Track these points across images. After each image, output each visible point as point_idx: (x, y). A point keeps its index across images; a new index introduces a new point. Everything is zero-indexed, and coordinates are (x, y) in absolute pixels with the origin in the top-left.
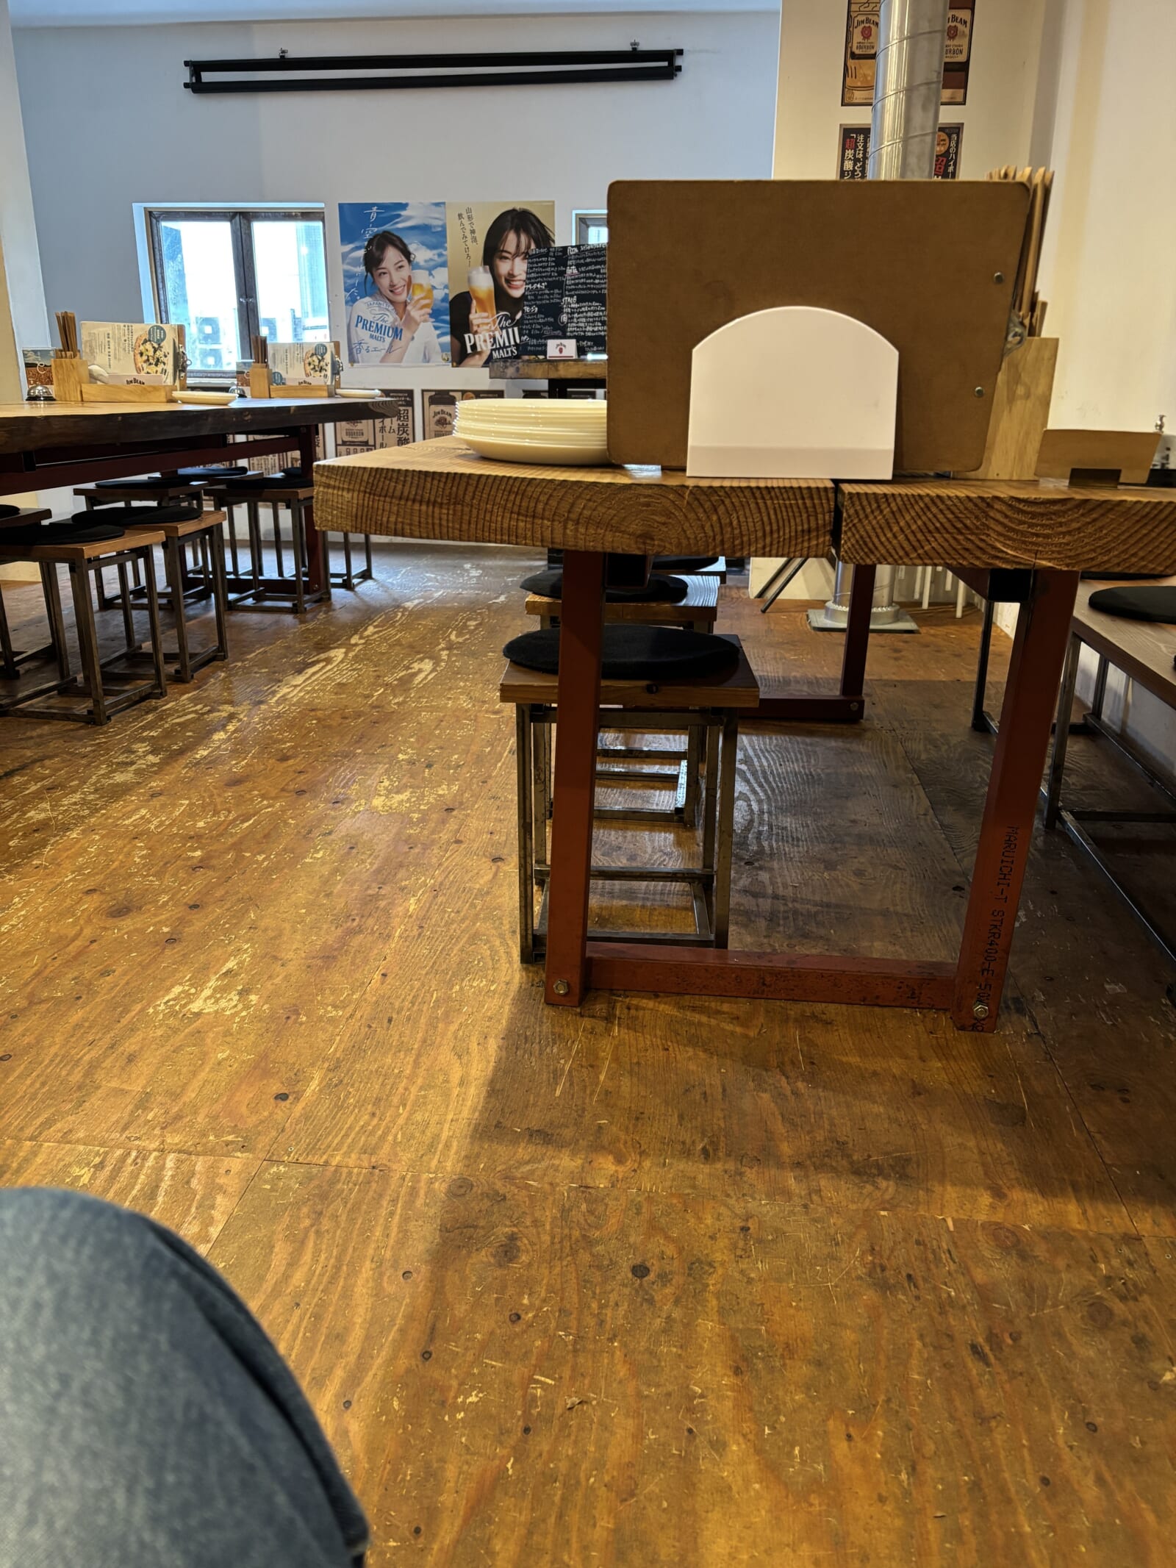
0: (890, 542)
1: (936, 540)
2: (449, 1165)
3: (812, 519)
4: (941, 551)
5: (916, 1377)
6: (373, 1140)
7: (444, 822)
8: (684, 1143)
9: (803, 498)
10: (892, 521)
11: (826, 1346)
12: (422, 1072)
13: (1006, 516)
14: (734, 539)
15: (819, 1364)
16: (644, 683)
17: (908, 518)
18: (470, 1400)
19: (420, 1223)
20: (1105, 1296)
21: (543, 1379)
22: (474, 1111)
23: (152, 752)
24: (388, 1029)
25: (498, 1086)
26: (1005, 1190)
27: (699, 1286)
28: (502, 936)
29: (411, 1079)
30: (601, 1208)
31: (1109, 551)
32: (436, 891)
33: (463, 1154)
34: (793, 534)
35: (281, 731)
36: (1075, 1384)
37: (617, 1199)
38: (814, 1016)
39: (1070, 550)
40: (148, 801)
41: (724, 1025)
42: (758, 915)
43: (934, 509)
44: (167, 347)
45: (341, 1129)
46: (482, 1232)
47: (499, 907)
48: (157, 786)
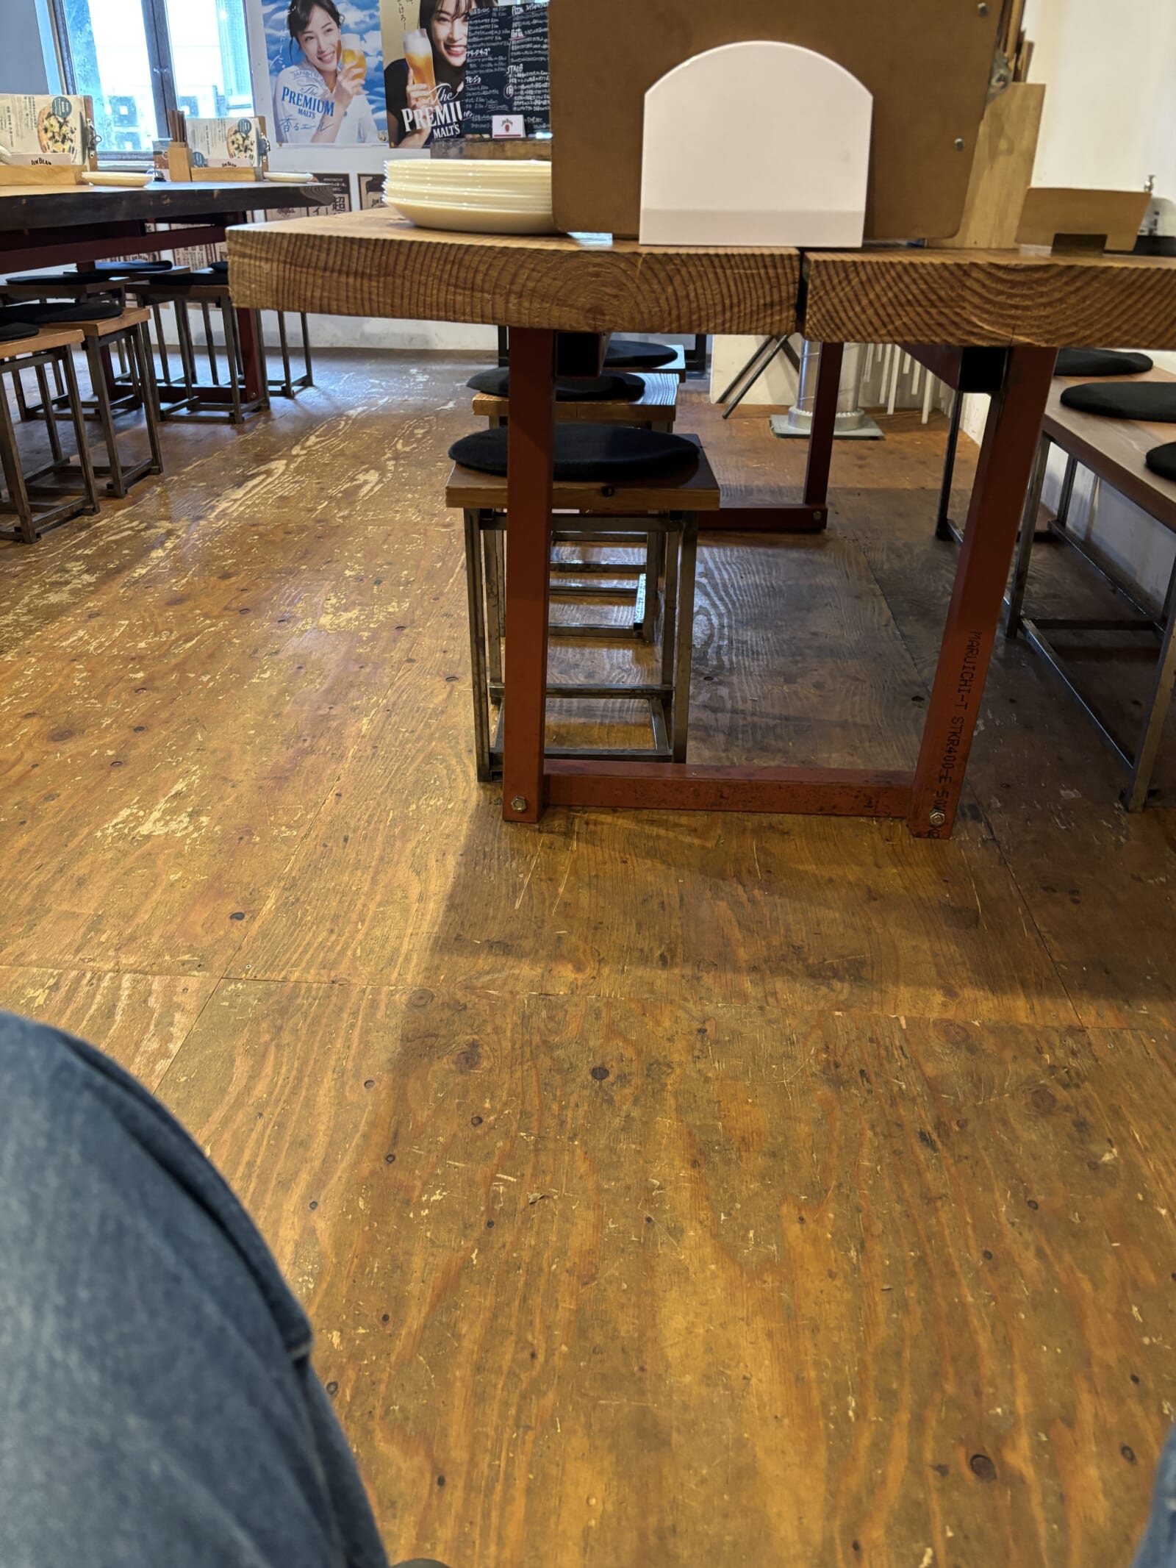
0: (858, 318)
1: (908, 315)
2: (409, 976)
3: (775, 291)
4: (912, 326)
5: (867, 1163)
6: (332, 956)
7: (395, 640)
8: (642, 950)
9: (765, 267)
10: (861, 293)
11: (780, 1139)
12: (380, 889)
13: (984, 286)
14: (691, 313)
15: (773, 1155)
16: (600, 485)
17: (878, 289)
18: (434, 1198)
19: (381, 1033)
20: (1048, 1084)
21: (505, 1177)
22: (434, 924)
23: (87, 571)
24: (344, 847)
25: (457, 901)
26: (958, 990)
27: (657, 1086)
28: (458, 756)
29: (370, 895)
30: (561, 1015)
31: (1091, 325)
32: (389, 711)
33: (423, 966)
34: (755, 308)
35: (222, 548)
36: (1018, 1165)
37: (576, 1005)
38: (771, 827)
39: (1050, 324)
40: (86, 621)
41: (681, 837)
42: (717, 730)
43: (906, 279)
44: (74, 121)
45: (299, 946)
46: (443, 1041)
47: (454, 727)
48: (94, 606)
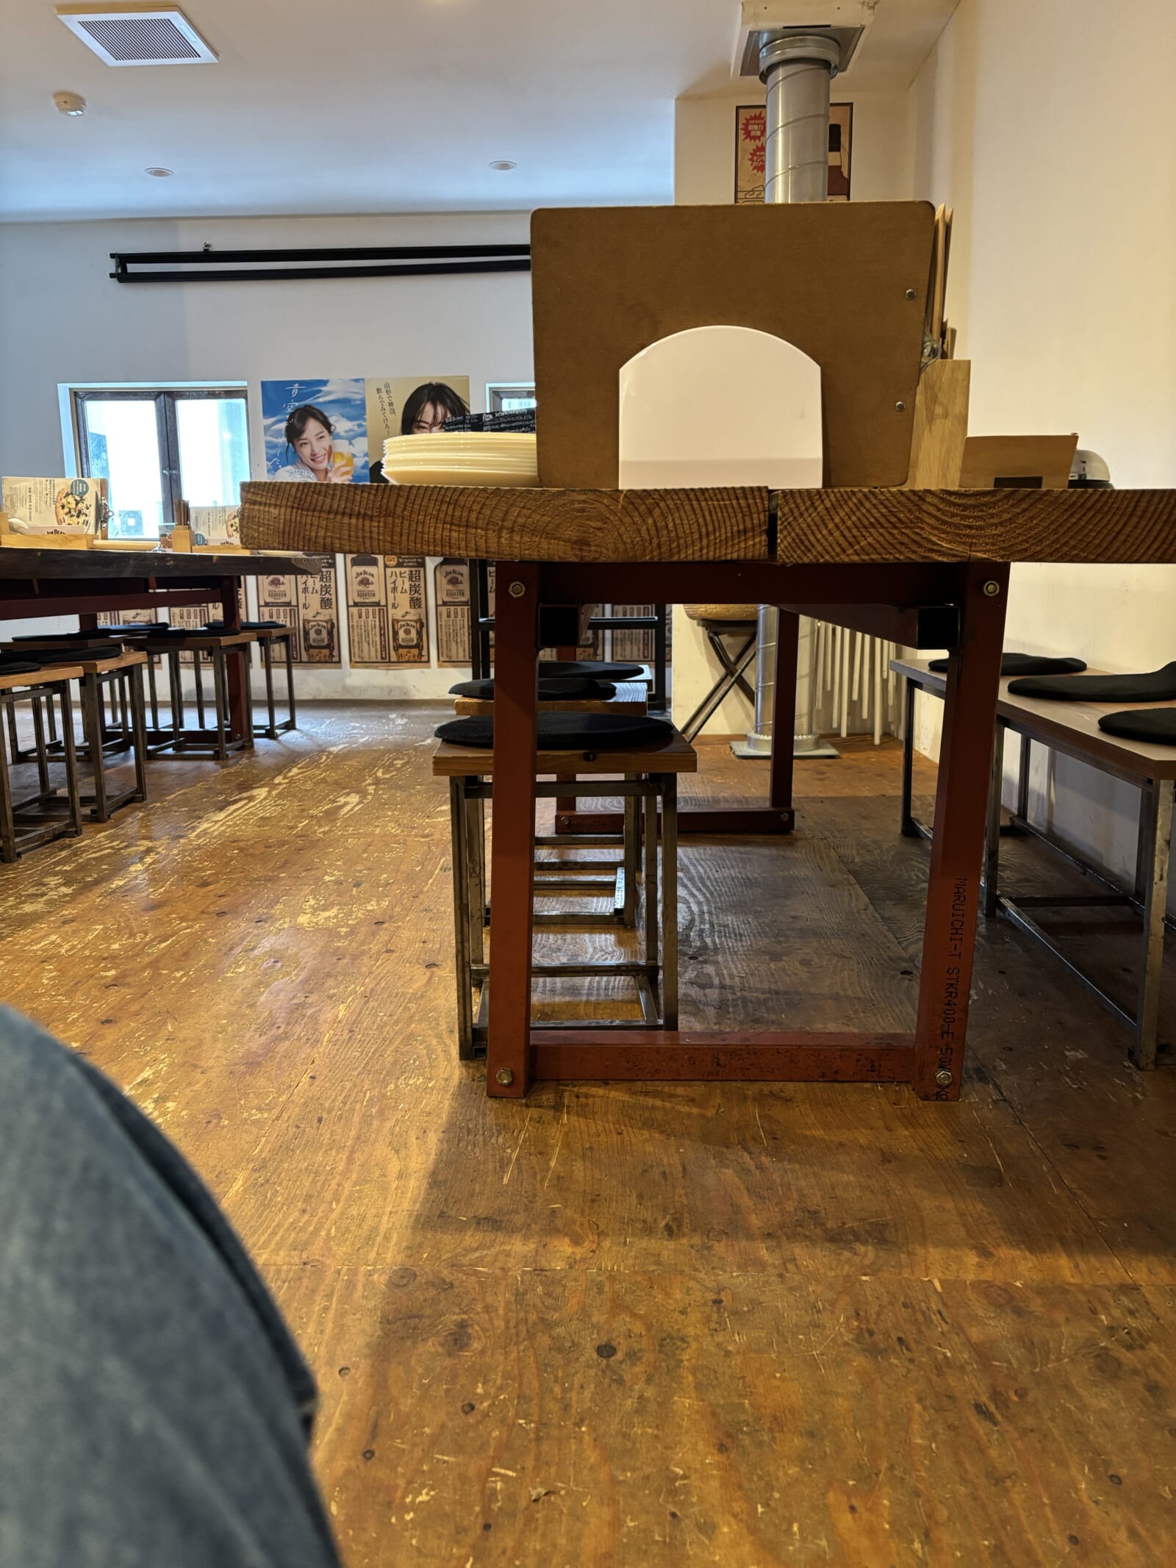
0: (826, 540)
1: (872, 535)
2: (389, 1256)
3: (747, 519)
4: (877, 546)
5: (920, 1441)
6: (304, 1236)
7: (374, 934)
8: (644, 1221)
9: (737, 499)
10: (827, 517)
11: (817, 1417)
12: (356, 1167)
13: (939, 510)
15: (811, 1435)
16: (582, 752)
17: (842, 514)
18: (420, 1499)
19: (358, 1316)
20: (1110, 1346)
21: (503, 1471)
22: (415, 1202)
23: (64, 885)
24: (318, 1128)
25: (440, 1178)
26: (992, 1250)
27: (673, 1363)
28: (439, 1036)
29: (345, 1174)
30: (559, 1290)
31: (1041, 541)
32: (367, 997)
33: (404, 1244)
34: (729, 535)
35: (202, 861)
36: (1091, 1437)
37: (575, 1280)
38: (772, 1094)
39: (1004, 541)
40: (60, 927)
41: (679, 1107)
42: (706, 1004)
43: (868, 505)
44: (90, 499)
45: (267, 1228)
46: (427, 1321)
47: (435, 1009)
48: (69, 914)
